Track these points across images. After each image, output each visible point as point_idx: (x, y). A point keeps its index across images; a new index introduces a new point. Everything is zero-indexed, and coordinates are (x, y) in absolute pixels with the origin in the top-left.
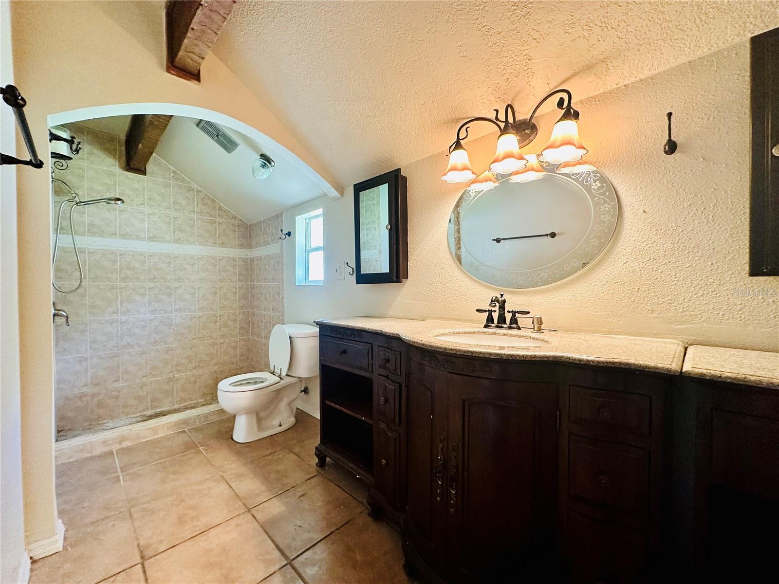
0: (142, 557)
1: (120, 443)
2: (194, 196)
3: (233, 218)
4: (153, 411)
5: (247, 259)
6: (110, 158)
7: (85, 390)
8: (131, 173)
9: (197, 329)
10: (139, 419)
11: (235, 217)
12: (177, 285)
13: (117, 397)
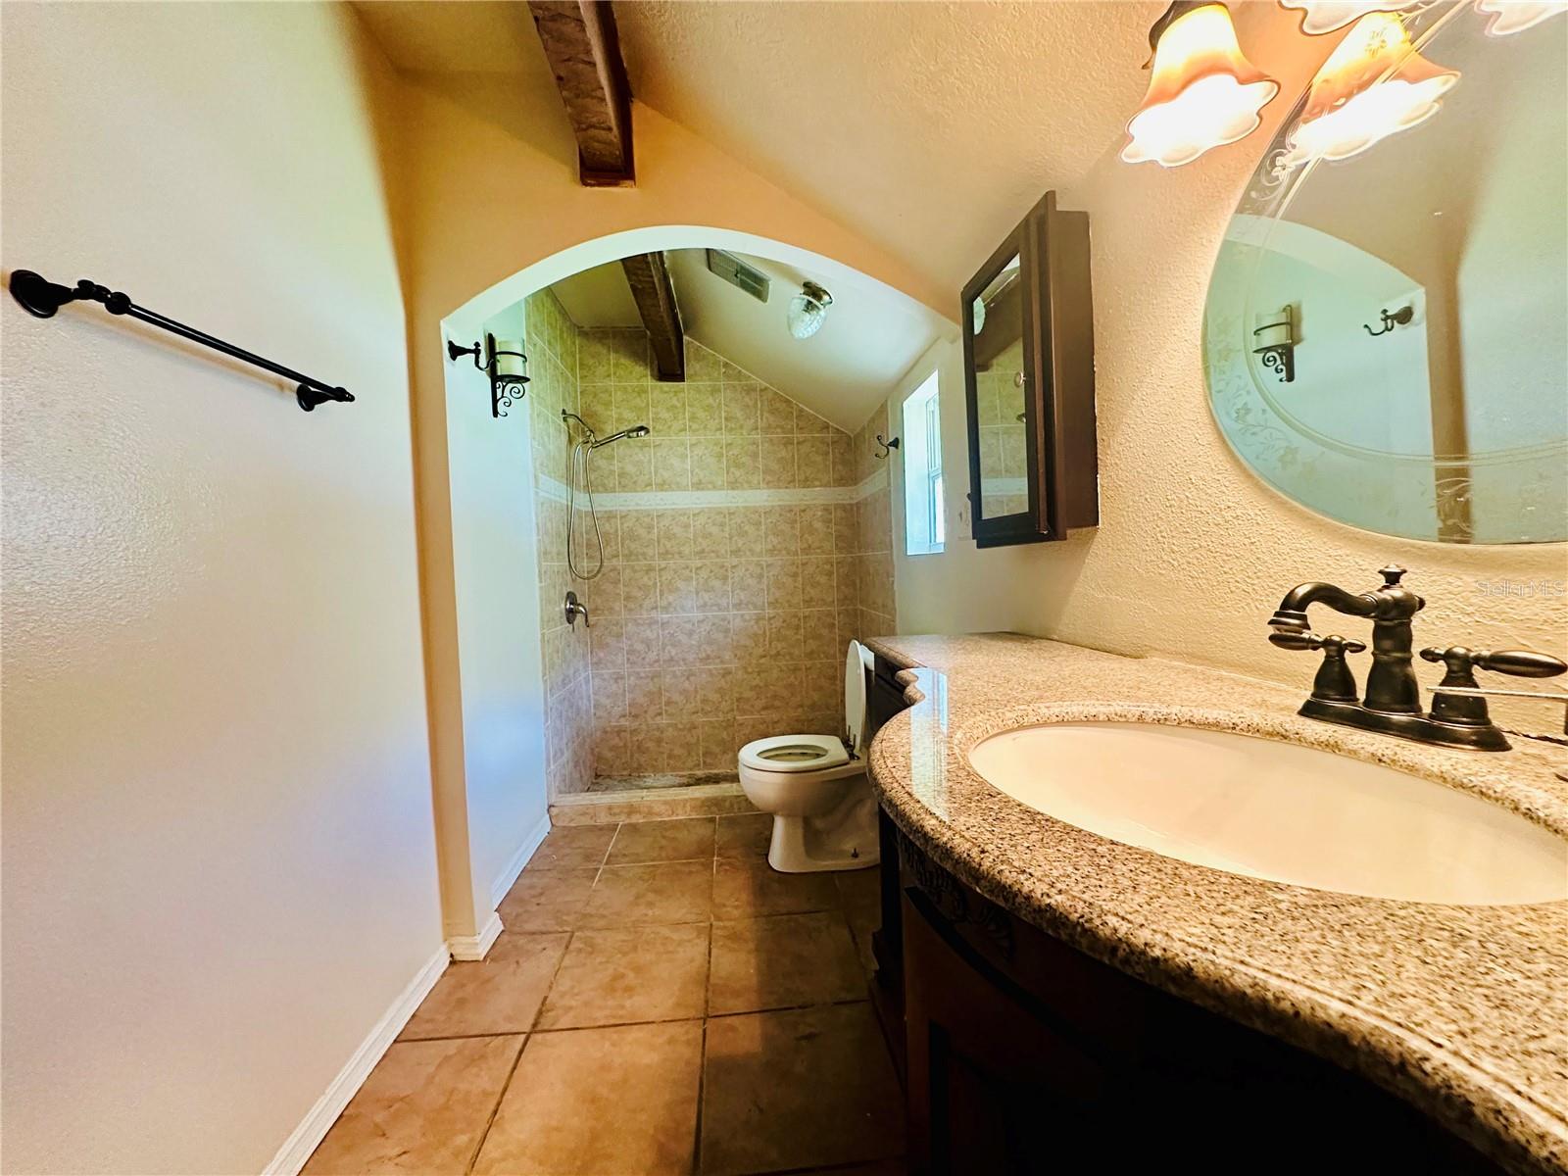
0: (535, 1025)
1: (629, 814)
2: (757, 400)
3: (822, 429)
4: (706, 771)
5: (851, 505)
6: (640, 366)
7: (623, 722)
8: (666, 383)
9: (767, 639)
10: (685, 781)
11: (826, 427)
12: (735, 561)
13: (659, 741)
